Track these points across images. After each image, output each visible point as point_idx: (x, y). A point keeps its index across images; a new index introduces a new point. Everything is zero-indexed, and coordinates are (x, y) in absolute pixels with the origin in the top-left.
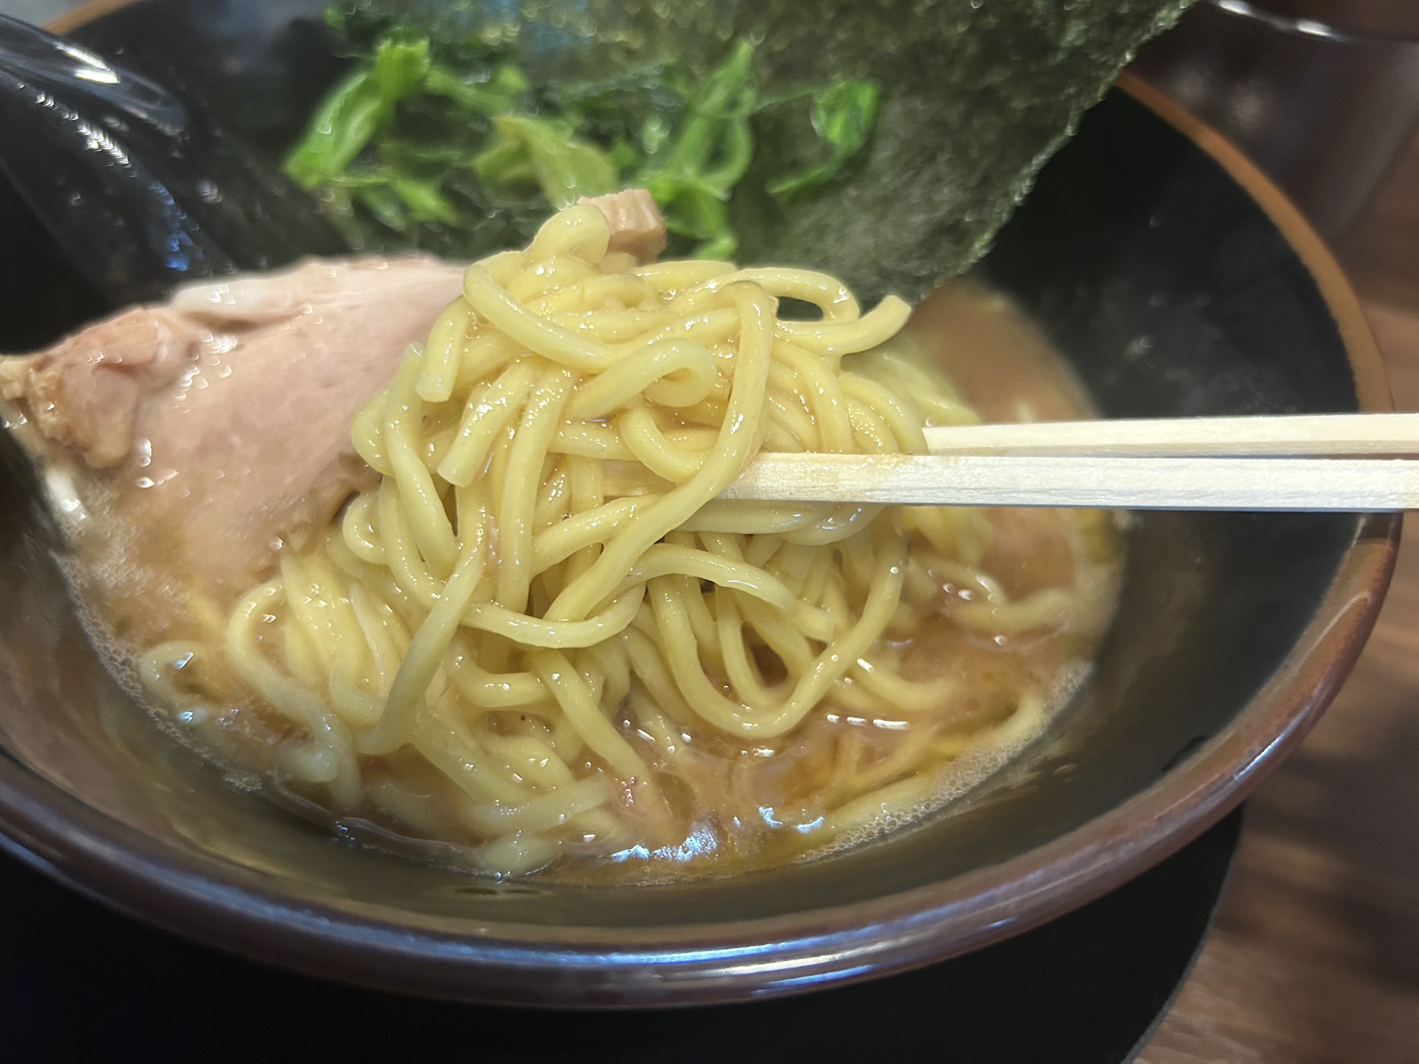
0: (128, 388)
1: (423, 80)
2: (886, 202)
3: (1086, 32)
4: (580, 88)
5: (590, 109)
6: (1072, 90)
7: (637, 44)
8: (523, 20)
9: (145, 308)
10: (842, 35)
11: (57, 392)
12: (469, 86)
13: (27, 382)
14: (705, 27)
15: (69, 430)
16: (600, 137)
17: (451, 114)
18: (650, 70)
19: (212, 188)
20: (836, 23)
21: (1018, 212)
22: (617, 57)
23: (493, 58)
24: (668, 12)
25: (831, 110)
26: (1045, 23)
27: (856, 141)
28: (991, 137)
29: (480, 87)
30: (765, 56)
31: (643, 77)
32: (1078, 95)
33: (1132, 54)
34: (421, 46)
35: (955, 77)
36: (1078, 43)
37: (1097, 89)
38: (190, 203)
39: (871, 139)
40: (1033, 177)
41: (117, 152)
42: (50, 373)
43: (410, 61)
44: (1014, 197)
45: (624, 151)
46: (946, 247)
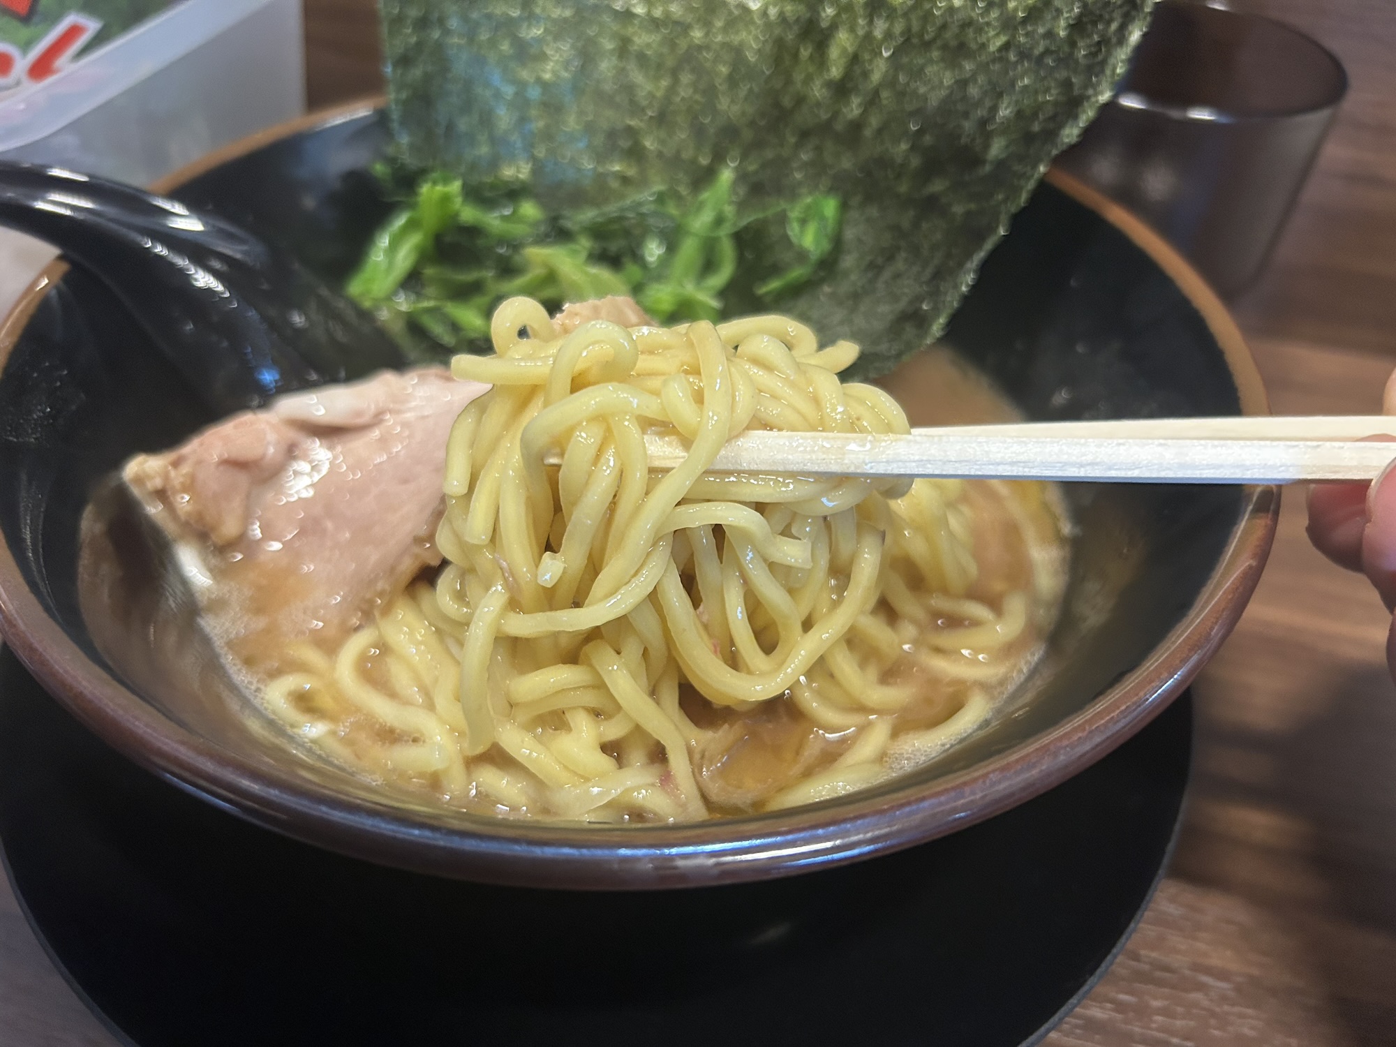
0: (243, 479)
1: (457, 215)
2: (856, 297)
3: (1007, 147)
4: (588, 215)
5: (598, 232)
6: (1000, 197)
7: (631, 172)
8: (533, 159)
9: (255, 414)
10: (805, 157)
11: (190, 486)
12: (496, 218)
13: (166, 477)
14: (687, 155)
15: (200, 516)
16: (612, 260)
17: (481, 242)
18: (645, 197)
19: (300, 315)
20: (799, 145)
21: (966, 299)
22: (614, 184)
23: (514, 193)
24: (656, 145)
25: (803, 222)
26: (973, 140)
27: (826, 246)
28: (938, 236)
29: (504, 218)
30: (742, 177)
31: (640, 204)
32: (1005, 200)
33: (1045, 166)
34: (455, 186)
35: (903, 188)
36: (1003, 156)
37: (1020, 196)
38: (278, 327)
39: (838, 244)
40: (975, 271)
41: (220, 288)
42: (185, 469)
43: (446, 199)
44: (961, 287)
45: (633, 270)
46: (910, 331)
